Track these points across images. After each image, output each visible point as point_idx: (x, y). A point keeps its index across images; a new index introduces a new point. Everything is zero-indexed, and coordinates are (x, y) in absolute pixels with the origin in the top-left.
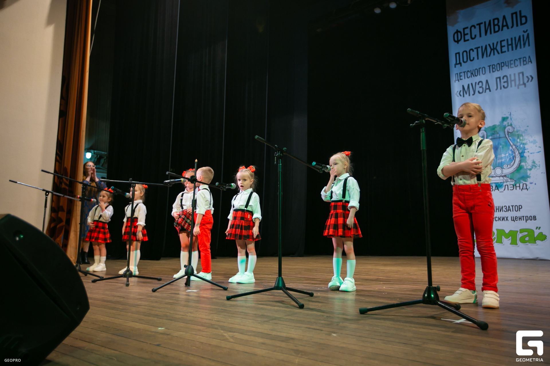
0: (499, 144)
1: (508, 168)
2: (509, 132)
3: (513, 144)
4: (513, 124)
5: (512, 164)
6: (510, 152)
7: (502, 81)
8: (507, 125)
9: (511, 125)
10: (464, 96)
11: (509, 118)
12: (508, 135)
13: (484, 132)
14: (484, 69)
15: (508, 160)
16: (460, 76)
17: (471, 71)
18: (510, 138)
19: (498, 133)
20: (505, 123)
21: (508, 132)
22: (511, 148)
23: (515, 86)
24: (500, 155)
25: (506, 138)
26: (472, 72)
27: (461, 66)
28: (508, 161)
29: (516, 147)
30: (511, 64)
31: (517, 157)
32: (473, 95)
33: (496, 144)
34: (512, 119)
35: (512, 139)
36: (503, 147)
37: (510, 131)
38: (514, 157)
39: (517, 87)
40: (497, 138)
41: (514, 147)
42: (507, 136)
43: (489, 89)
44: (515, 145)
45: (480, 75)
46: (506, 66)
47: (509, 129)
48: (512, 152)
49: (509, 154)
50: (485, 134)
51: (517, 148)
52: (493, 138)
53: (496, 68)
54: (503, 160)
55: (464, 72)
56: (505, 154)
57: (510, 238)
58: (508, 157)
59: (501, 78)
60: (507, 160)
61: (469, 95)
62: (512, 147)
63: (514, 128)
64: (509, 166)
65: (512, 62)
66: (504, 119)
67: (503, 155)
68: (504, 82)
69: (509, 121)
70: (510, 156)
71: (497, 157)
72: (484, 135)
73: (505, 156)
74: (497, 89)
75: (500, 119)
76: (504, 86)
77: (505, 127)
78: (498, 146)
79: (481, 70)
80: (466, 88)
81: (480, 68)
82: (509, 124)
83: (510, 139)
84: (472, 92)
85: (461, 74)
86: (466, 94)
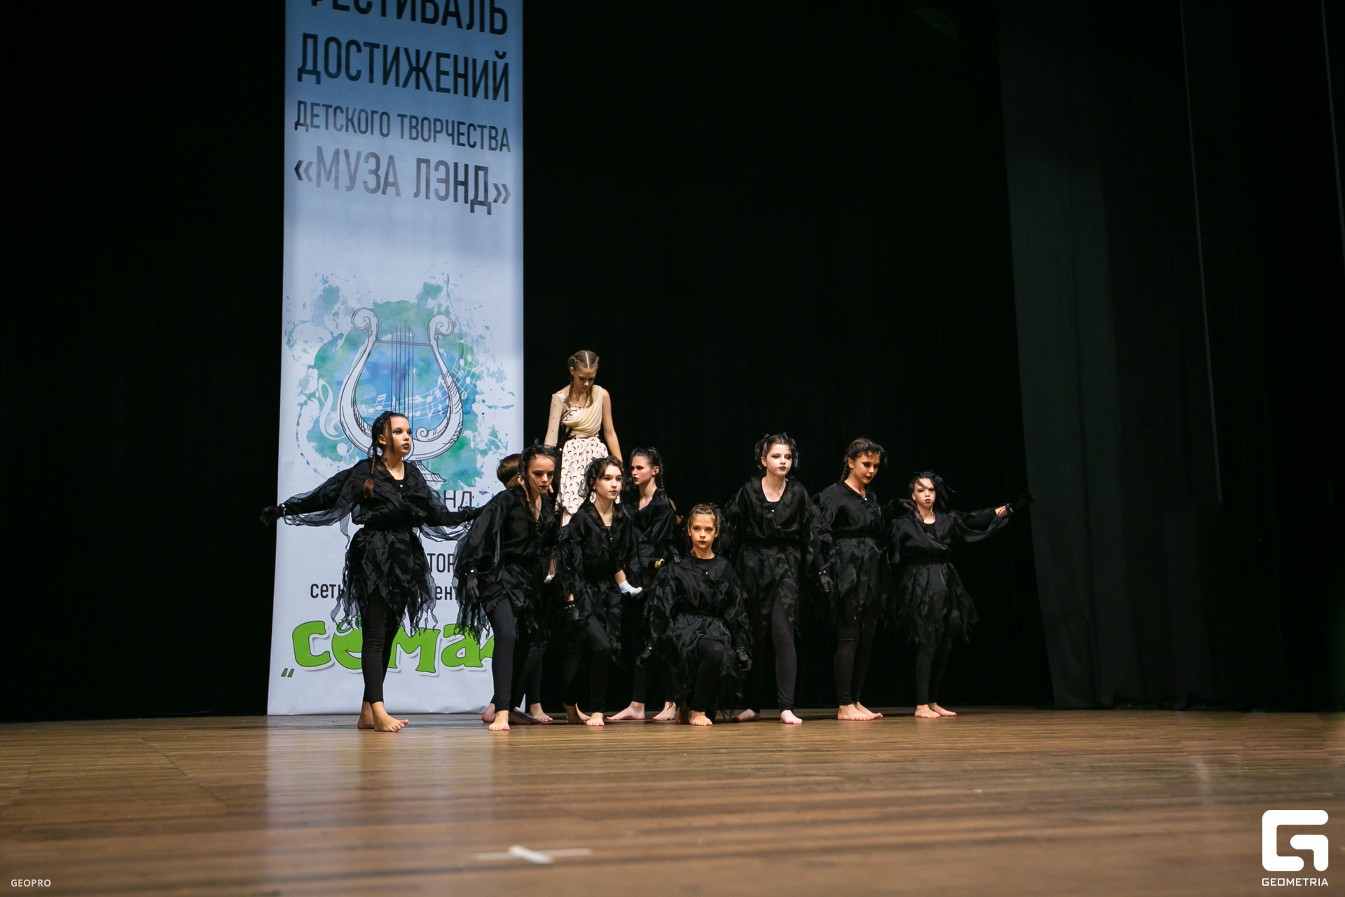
0: (411, 363)
1: (429, 441)
2: (441, 333)
3: (448, 371)
4: (451, 310)
5: (439, 429)
6: (438, 394)
7: (435, 175)
8: (436, 310)
9: (447, 313)
10: (318, 184)
11: (444, 292)
12: (437, 340)
13: (371, 314)
14: (385, 117)
15: (430, 415)
16: (313, 115)
17: (347, 109)
18: (442, 351)
19: (409, 329)
20: (431, 303)
21: (438, 333)
22: (440, 380)
23: (466, 201)
24: (411, 398)
25: (429, 348)
26: (350, 117)
27: (318, 82)
28: (431, 418)
29: (456, 380)
30: (460, 134)
31: (454, 411)
32: (350, 188)
33: (403, 362)
34: (452, 296)
35: (445, 355)
36: (419, 375)
37: (443, 330)
38: (447, 410)
39: (469, 205)
40: (405, 343)
41: (449, 380)
42: (433, 343)
43: (395, 184)
44: (452, 376)
45: (372, 133)
46: (449, 135)
47: (440, 323)
48: (444, 393)
49: (435, 399)
50: (374, 321)
51: (456, 385)
52: (395, 339)
53: (419, 128)
54: (418, 414)
55: (328, 107)
56: (425, 397)
57: (419, 650)
58: (430, 408)
59: (433, 165)
60: (426, 415)
61: (337, 187)
62: (444, 378)
63: (454, 325)
64: (431, 435)
65: (463, 129)
66: (431, 291)
67: (418, 399)
68: (440, 180)
69: (442, 298)
70: (436, 406)
71: (402, 401)
72: (370, 324)
73: (424, 403)
74: (417, 195)
75: (419, 288)
76: (437, 191)
77: (430, 315)
78: (407, 367)
79: (377, 117)
80: (328, 158)
81: (377, 112)
82: (443, 309)
83: (439, 353)
84: (344, 180)
85: (317, 110)
86: (328, 179)
